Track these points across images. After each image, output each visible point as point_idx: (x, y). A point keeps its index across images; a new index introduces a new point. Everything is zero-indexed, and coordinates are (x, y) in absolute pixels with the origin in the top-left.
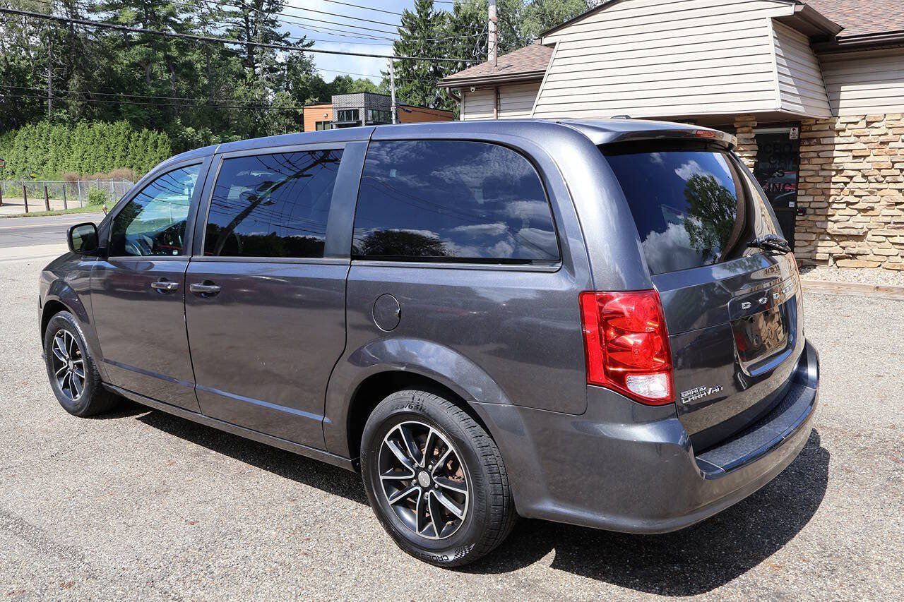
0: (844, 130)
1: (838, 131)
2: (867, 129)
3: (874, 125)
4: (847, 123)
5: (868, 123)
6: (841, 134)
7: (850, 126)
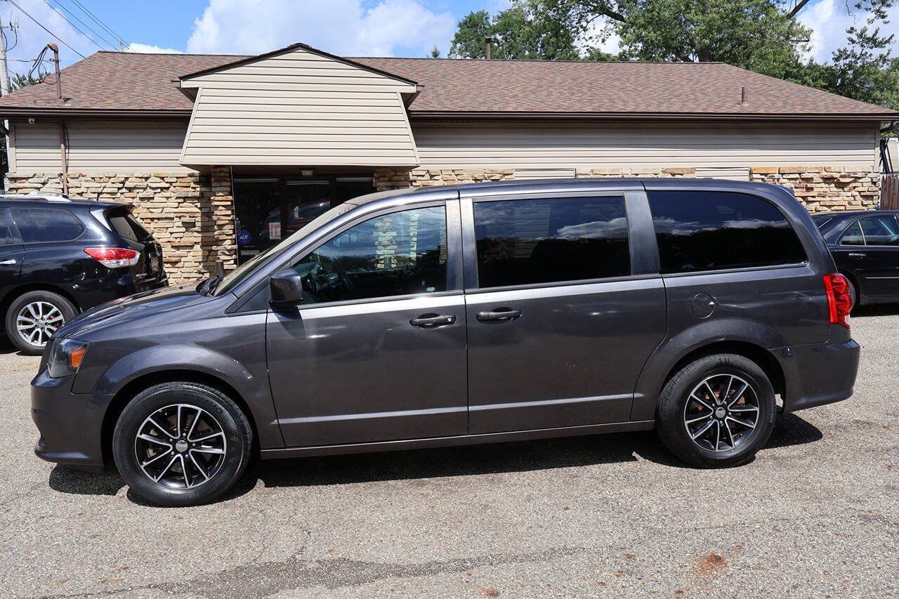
0: (415, 181)
1: (412, 182)
2: (430, 181)
3: (436, 178)
4: (417, 176)
5: (432, 176)
6: (414, 184)
7: (419, 178)
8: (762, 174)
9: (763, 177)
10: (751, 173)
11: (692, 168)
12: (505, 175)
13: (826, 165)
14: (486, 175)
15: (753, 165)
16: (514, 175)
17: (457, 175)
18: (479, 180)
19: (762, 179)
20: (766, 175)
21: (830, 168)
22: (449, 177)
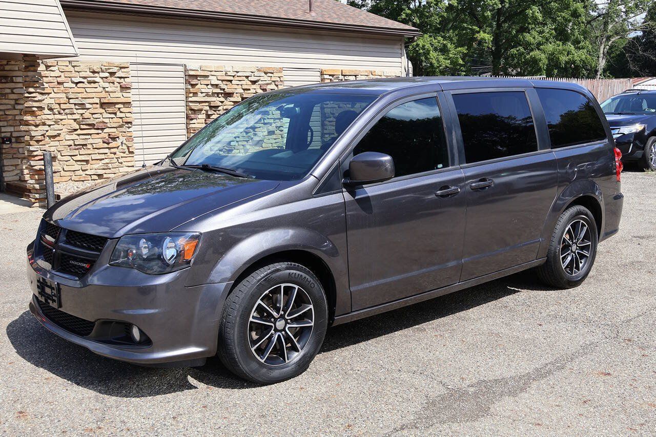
8: (330, 75)
9: (331, 77)
10: (322, 74)
11: (280, 68)
12: (121, 68)
13: (372, 69)
14: (103, 68)
15: (323, 67)
16: (130, 69)
17: (74, 67)
18: (96, 72)
19: (331, 79)
20: (333, 76)
21: (375, 72)
22: (66, 69)
